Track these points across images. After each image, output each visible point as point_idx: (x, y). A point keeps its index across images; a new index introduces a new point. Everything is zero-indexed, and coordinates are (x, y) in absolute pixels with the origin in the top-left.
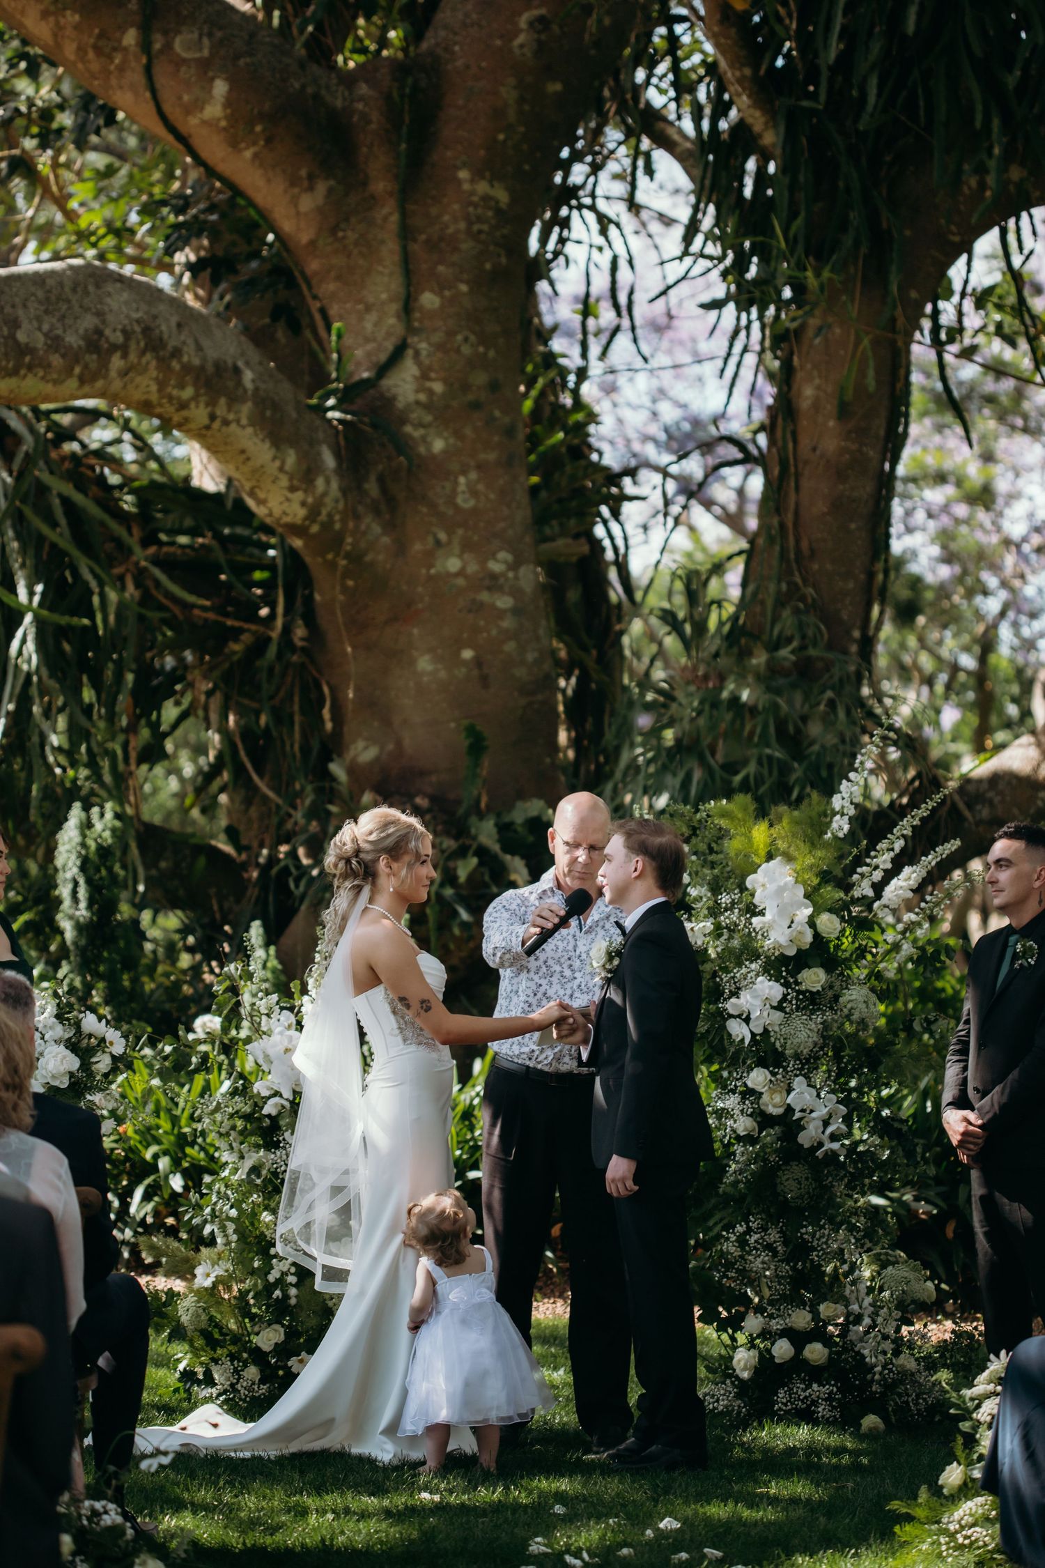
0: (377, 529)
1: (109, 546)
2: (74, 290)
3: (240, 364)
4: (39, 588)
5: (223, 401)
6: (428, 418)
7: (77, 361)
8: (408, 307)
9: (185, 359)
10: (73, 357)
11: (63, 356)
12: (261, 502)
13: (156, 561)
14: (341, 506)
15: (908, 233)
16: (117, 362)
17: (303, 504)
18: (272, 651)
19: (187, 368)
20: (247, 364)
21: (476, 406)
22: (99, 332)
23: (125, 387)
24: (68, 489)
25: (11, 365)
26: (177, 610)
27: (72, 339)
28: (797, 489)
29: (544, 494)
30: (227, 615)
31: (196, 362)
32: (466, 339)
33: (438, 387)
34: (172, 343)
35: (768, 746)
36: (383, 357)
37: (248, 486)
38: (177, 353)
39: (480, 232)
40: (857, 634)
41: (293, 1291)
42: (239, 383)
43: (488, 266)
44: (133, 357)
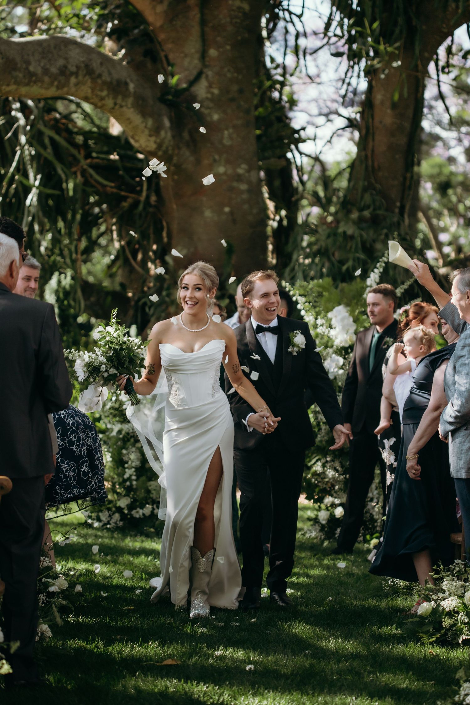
0: (188, 153)
1: (70, 159)
2: (55, 48)
3: (128, 80)
4: (39, 177)
5: (120, 97)
6: (211, 105)
7: (56, 79)
8: (203, 55)
9: (103, 78)
10: (54, 78)
11: (50, 77)
12: (136, 141)
13: (91, 166)
14: (172, 143)
15: (424, 27)
16: (73, 80)
17: (155, 142)
18: (141, 207)
19: (104, 83)
20: (132, 81)
21: (232, 100)
22: (65, 67)
23: (77, 91)
24: (52, 134)
25: (27, 81)
26: (100, 188)
27: (54, 70)
28: (373, 140)
29: (264, 139)
30: (121, 190)
31: (108, 79)
32: (229, 71)
33: (216, 91)
34: (98, 72)
35: (357, 252)
36: (192, 78)
37: (131, 133)
38: (100, 76)
39: (236, 23)
40: (398, 204)
41: (134, 483)
42: (127, 89)
43: (239, 38)
44: (80, 78)
